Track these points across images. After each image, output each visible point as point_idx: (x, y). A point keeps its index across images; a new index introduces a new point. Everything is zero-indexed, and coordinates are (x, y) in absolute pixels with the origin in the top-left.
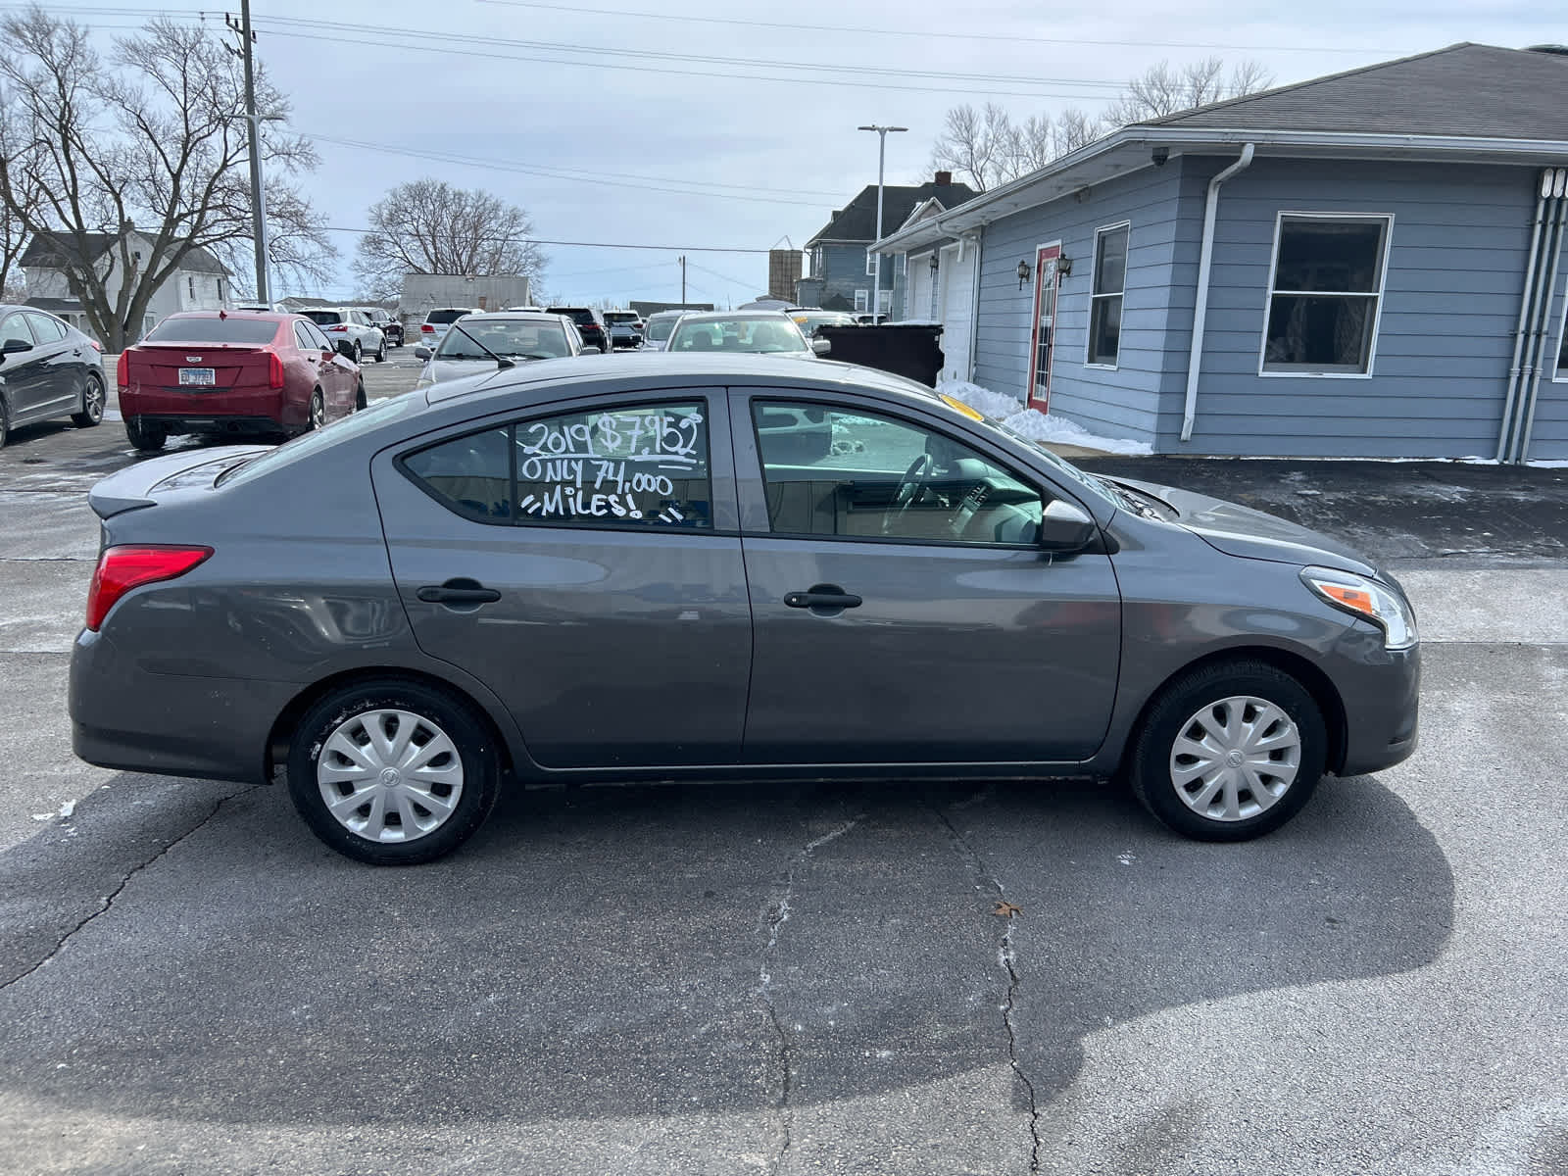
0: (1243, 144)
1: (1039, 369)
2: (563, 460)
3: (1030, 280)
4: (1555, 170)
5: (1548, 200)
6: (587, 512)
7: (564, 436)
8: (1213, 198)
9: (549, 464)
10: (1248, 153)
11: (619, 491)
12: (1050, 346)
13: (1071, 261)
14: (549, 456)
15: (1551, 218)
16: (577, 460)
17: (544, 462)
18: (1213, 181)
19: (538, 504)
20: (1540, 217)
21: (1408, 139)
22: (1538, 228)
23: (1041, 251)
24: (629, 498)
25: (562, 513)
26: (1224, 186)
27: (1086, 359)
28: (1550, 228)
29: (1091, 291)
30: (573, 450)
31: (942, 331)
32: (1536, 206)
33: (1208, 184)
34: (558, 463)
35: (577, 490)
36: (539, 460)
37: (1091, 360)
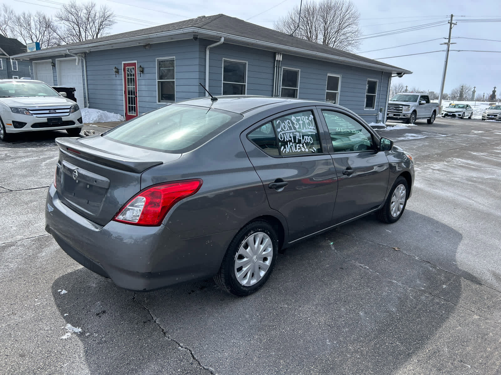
0: (221, 37)
1: (129, 104)
2: (287, 133)
3: (120, 73)
4: (278, 53)
5: (277, 61)
6: (296, 151)
7: (285, 124)
8: (208, 52)
9: (285, 135)
10: (222, 40)
11: (302, 143)
12: (136, 97)
13: (143, 68)
14: (284, 132)
15: (278, 66)
16: (291, 132)
17: (283, 134)
18: (208, 47)
19: (285, 149)
20: (276, 65)
21: (257, 41)
22: (276, 68)
23: (124, 64)
24: (304, 144)
25: (291, 152)
26: (211, 49)
27: (157, 101)
28: (278, 68)
29: (157, 78)
30: (289, 129)
31: (75, 90)
32: (275, 62)
33: (206, 48)
34: (287, 134)
35: (293, 143)
36: (282, 133)
37: (159, 102)
